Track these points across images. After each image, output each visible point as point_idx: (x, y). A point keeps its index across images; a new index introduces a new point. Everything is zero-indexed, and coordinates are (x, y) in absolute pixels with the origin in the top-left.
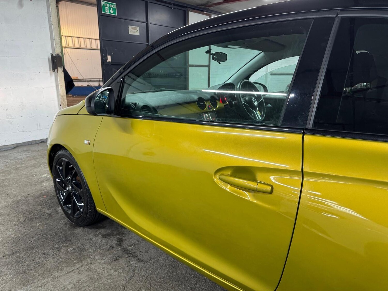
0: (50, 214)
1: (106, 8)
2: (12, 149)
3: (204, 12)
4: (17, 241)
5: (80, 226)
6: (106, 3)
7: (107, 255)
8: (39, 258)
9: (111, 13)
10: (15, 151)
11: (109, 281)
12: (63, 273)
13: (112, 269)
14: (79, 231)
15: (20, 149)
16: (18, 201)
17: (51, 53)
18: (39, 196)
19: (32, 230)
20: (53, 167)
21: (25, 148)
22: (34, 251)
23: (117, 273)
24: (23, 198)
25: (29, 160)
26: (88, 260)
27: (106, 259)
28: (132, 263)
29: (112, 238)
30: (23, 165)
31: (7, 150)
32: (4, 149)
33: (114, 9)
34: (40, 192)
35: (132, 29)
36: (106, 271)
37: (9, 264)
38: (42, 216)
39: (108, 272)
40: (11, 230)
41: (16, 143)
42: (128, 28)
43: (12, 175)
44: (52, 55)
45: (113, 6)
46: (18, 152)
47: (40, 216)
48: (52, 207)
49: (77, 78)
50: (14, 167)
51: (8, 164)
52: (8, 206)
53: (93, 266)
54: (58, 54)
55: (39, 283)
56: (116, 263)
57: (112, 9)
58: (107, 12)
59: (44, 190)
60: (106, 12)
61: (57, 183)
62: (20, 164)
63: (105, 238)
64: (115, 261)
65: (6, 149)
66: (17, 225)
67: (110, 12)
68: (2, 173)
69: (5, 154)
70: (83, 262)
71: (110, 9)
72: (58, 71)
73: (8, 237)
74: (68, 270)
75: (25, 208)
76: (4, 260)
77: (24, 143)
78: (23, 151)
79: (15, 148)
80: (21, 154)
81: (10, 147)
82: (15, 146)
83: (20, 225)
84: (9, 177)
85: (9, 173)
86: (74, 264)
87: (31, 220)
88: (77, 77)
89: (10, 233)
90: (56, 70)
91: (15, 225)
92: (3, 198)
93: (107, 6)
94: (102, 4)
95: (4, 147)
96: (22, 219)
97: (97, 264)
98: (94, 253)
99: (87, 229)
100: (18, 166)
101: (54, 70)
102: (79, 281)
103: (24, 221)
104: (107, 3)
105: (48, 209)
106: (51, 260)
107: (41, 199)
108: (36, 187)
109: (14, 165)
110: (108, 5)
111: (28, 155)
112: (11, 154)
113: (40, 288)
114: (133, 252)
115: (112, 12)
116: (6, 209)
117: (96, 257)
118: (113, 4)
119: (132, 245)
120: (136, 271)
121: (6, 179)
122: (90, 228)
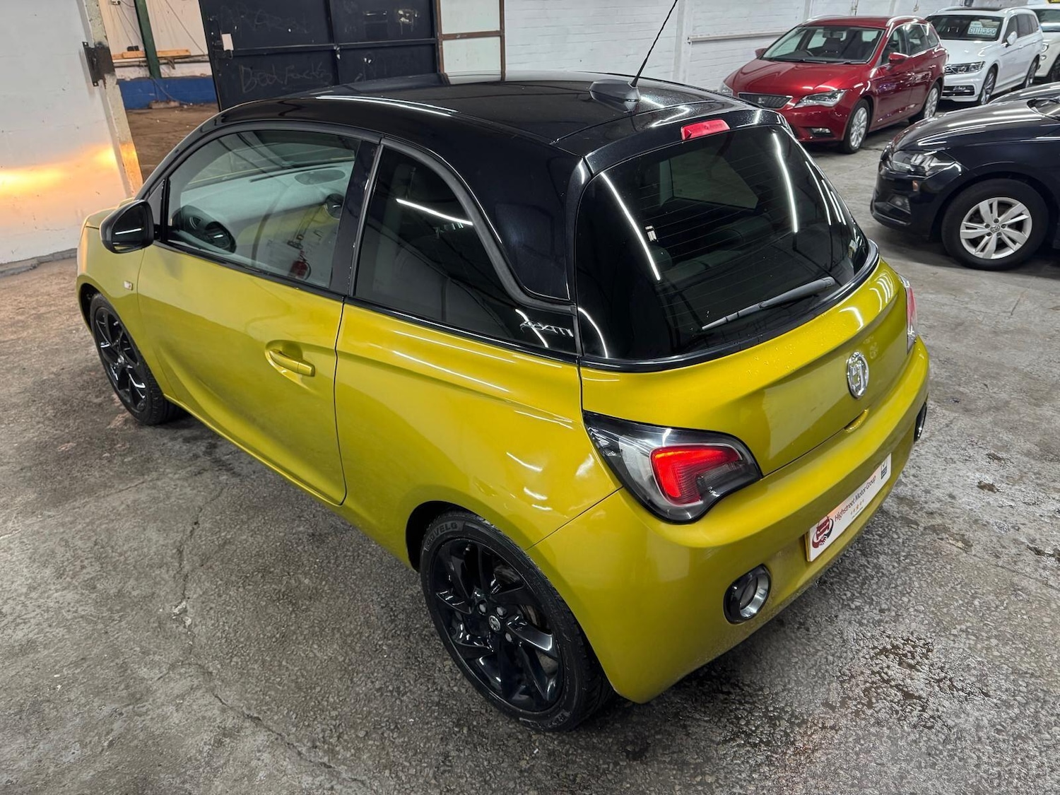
0: (100, 405)
2: (28, 270)
4: (42, 447)
5: (150, 425)
7: (186, 467)
8: (78, 471)
10: (34, 275)
11: (180, 501)
12: (113, 491)
13: (189, 486)
14: (147, 432)
15: (45, 271)
16: (44, 382)
17: (85, 41)
18: (82, 373)
19: (67, 431)
20: (92, 322)
21: (56, 268)
22: (70, 461)
23: (195, 492)
24: (52, 376)
25: (64, 296)
26: (154, 475)
27: (183, 473)
28: (221, 478)
29: (199, 443)
30: (53, 308)
31: (19, 273)
32: (12, 272)
34: (83, 365)
36: (178, 489)
37: (31, 479)
38: (85, 408)
39: (181, 490)
40: (32, 431)
41: (34, 256)
43: (30, 331)
44: (86, 46)
46: (43, 278)
47: (82, 408)
48: (103, 392)
49: (188, 54)
50: (33, 312)
51: (21, 305)
52: (26, 391)
53: (159, 483)
54: (100, 43)
55: (77, 504)
56: (198, 478)
59: (92, 360)
61: (102, 350)
62: (45, 305)
63: (189, 442)
64: (196, 475)
65: (16, 272)
66: (43, 423)
68: (12, 325)
69: (15, 282)
70: (146, 477)
72: (105, 83)
73: (28, 442)
74: (121, 487)
75: (55, 393)
76: (23, 475)
77: (53, 255)
78: (53, 275)
79: (35, 267)
80: (48, 283)
81: (23, 267)
82: (35, 262)
83: (47, 422)
84: (25, 334)
85: (25, 326)
86: (131, 480)
87: (66, 414)
88: (187, 51)
89: (31, 435)
90: (101, 82)
91: (38, 423)
92: (16, 376)
95: (10, 267)
96: (50, 413)
97: (167, 480)
98: (165, 464)
99: (159, 430)
100: (43, 310)
101: (95, 82)
102: (134, 501)
103: (54, 416)
105: (97, 397)
106: (97, 474)
107: (85, 377)
108: (77, 356)
109: (34, 308)
111: (62, 286)
112: (26, 282)
113: (77, 510)
114: (228, 462)
116: (22, 395)
117: (168, 470)
119: (231, 453)
120: (225, 490)
121: (19, 339)
122: (166, 428)
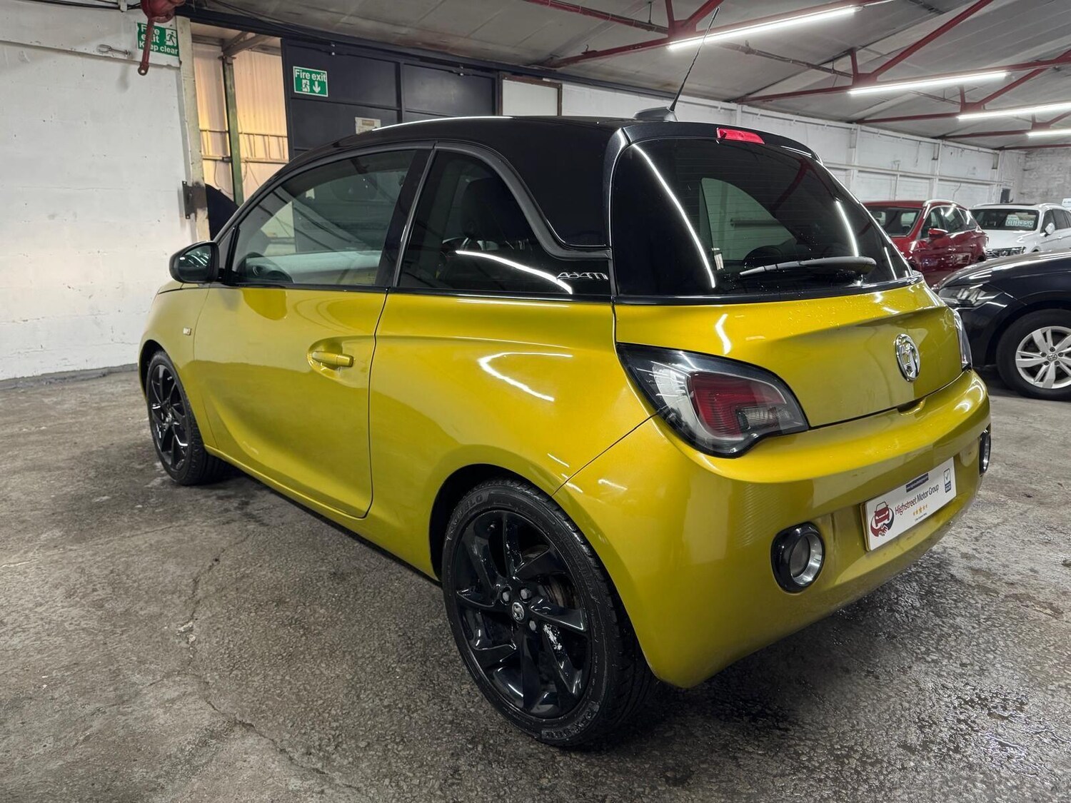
0: (142, 470)
1: (304, 81)
2: (97, 378)
3: (544, 79)
4: (78, 498)
5: (186, 485)
6: (303, 71)
7: (215, 518)
8: (108, 517)
9: (315, 92)
10: (103, 381)
11: (204, 543)
12: (139, 532)
13: (216, 532)
14: (182, 491)
15: (112, 378)
16: (92, 453)
17: (185, 180)
18: (130, 447)
19: (105, 487)
20: (147, 383)
21: (123, 377)
22: (102, 510)
23: (220, 536)
24: (101, 449)
25: (126, 395)
26: (183, 522)
27: (211, 522)
28: (249, 527)
29: (232, 501)
30: (114, 403)
31: (88, 380)
32: (82, 378)
33: (321, 84)
34: (132, 442)
35: (363, 124)
36: (204, 534)
37: (61, 521)
38: (127, 472)
39: (206, 535)
40: (71, 487)
41: (107, 366)
42: (355, 122)
43: (89, 418)
44: (185, 185)
45: (319, 77)
46: (110, 383)
47: (124, 472)
48: (147, 462)
49: (275, 236)
50: (95, 405)
51: (84, 400)
52: (73, 458)
53: (186, 528)
54: (197, 183)
55: (101, 541)
56: (226, 526)
57: (316, 83)
58: (306, 90)
59: (141, 439)
60: (304, 90)
61: (153, 414)
62: (107, 401)
63: (222, 499)
64: (224, 524)
65: (86, 378)
66: (83, 481)
67: (312, 91)
68: (72, 414)
69: (84, 385)
70: (174, 523)
71: (312, 83)
72: (196, 216)
73: (66, 494)
74: (147, 530)
75: (101, 461)
76: (54, 518)
77: (123, 366)
78: (120, 381)
79: (104, 375)
80: (114, 387)
81: (94, 374)
82: (106, 371)
83: (87, 481)
84: (84, 419)
85: (84, 414)
86: (159, 525)
87: (108, 476)
88: (274, 234)
89: (69, 490)
90: (193, 215)
91: (78, 481)
92: (67, 448)
93: (305, 79)
94: (296, 74)
95: (81, 373)
96: (92, 473)
97: (195, 526)
98: (195, 515)
99: (194, 490)
100: (103, 404)
101: (188, 215)
102: (158, 542)
103: (96, 477)
104: (306, 71)
105: (140, 464)
106: (126, 520)
107: (132, 451)
108: (129, 435)
109: (96, 403)
110: (308, 75)
111: (127, 388)
112: (94, 385)
113: (100, 546)
114: (258, 516)
115: (317, 89)
116: (69, 461)
117: (197, 520)
118: (319, 73)
119: (262, 509)
120: (251, 537)
121: (77, 422)
122: (202, 489)
